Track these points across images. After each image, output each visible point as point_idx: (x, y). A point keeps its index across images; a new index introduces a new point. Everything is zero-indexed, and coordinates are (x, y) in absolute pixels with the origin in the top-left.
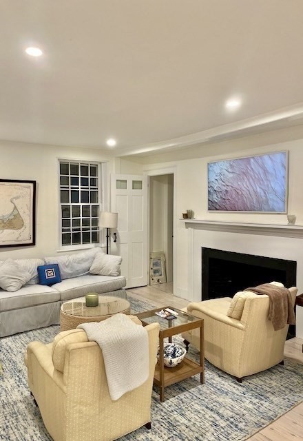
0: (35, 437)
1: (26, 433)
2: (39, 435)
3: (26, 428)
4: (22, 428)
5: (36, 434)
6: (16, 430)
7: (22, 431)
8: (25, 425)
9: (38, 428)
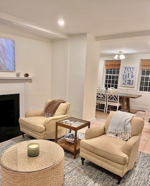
0: (135, 175)
1: (136, 179)
2: (133, 175)
3: (134, 181)
4: (135, 182)
5: (134, 176)
6: (139, 184)
7: (137, 181)
8: (133, 182)
9: (130, 177)
